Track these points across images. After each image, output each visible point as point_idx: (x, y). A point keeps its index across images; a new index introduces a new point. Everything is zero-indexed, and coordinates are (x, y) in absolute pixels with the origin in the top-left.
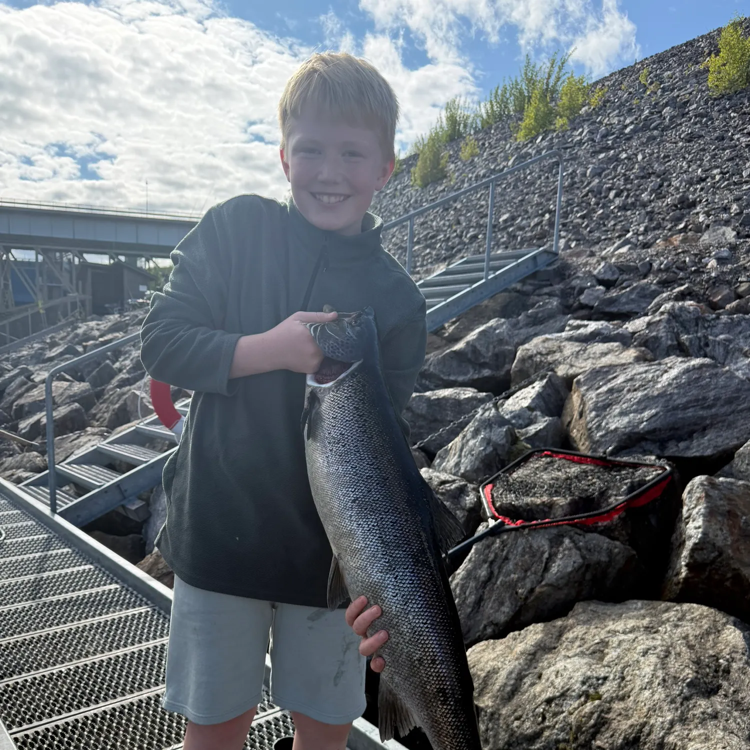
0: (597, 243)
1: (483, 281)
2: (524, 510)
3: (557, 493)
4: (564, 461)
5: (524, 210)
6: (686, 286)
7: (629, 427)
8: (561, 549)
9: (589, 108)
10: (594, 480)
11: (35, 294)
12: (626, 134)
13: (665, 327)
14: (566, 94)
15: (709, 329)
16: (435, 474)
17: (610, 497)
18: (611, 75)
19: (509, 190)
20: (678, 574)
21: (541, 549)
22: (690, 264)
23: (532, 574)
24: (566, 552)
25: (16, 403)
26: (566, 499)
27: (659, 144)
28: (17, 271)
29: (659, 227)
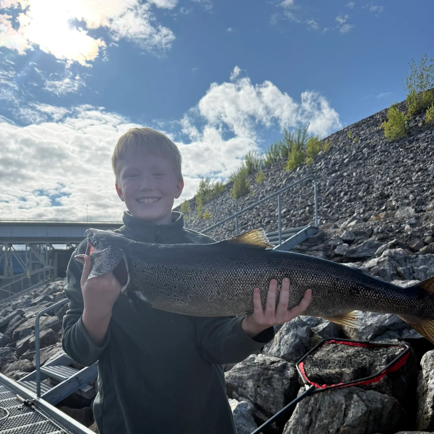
0: (338, 220)
1: (279, 245)
2: (326, 378)
3: (344, 366)
4: (343, 346)
5: (294, 206)
6: (395, 240)
7: (379, 323)
8: (353, 402)
9: (323, 152)
10: (365, 357)
11: (25, 267)
12: (345, 163)
13: (388, 264)
14: (310, 146)
15: (413, 263)
16: (267, 357)
17: (376, 367)
18: (332, 135)
19: (284, 196)
20: (427, 413)
21: (340, 402)
22: (395, 228)
23: (337, 419)
24: (356, 403)
25: (15, 331)
26: (350, 369)
27: (364, 167)
28: (16, 257)
29: (370, 209)
